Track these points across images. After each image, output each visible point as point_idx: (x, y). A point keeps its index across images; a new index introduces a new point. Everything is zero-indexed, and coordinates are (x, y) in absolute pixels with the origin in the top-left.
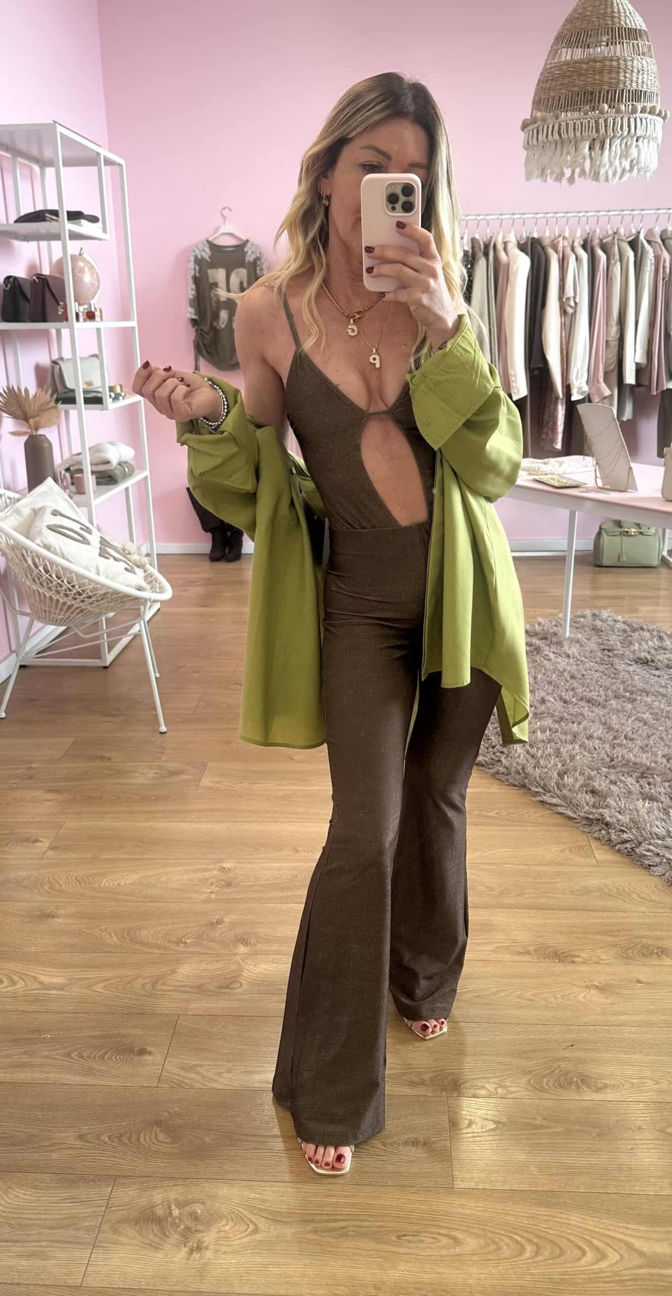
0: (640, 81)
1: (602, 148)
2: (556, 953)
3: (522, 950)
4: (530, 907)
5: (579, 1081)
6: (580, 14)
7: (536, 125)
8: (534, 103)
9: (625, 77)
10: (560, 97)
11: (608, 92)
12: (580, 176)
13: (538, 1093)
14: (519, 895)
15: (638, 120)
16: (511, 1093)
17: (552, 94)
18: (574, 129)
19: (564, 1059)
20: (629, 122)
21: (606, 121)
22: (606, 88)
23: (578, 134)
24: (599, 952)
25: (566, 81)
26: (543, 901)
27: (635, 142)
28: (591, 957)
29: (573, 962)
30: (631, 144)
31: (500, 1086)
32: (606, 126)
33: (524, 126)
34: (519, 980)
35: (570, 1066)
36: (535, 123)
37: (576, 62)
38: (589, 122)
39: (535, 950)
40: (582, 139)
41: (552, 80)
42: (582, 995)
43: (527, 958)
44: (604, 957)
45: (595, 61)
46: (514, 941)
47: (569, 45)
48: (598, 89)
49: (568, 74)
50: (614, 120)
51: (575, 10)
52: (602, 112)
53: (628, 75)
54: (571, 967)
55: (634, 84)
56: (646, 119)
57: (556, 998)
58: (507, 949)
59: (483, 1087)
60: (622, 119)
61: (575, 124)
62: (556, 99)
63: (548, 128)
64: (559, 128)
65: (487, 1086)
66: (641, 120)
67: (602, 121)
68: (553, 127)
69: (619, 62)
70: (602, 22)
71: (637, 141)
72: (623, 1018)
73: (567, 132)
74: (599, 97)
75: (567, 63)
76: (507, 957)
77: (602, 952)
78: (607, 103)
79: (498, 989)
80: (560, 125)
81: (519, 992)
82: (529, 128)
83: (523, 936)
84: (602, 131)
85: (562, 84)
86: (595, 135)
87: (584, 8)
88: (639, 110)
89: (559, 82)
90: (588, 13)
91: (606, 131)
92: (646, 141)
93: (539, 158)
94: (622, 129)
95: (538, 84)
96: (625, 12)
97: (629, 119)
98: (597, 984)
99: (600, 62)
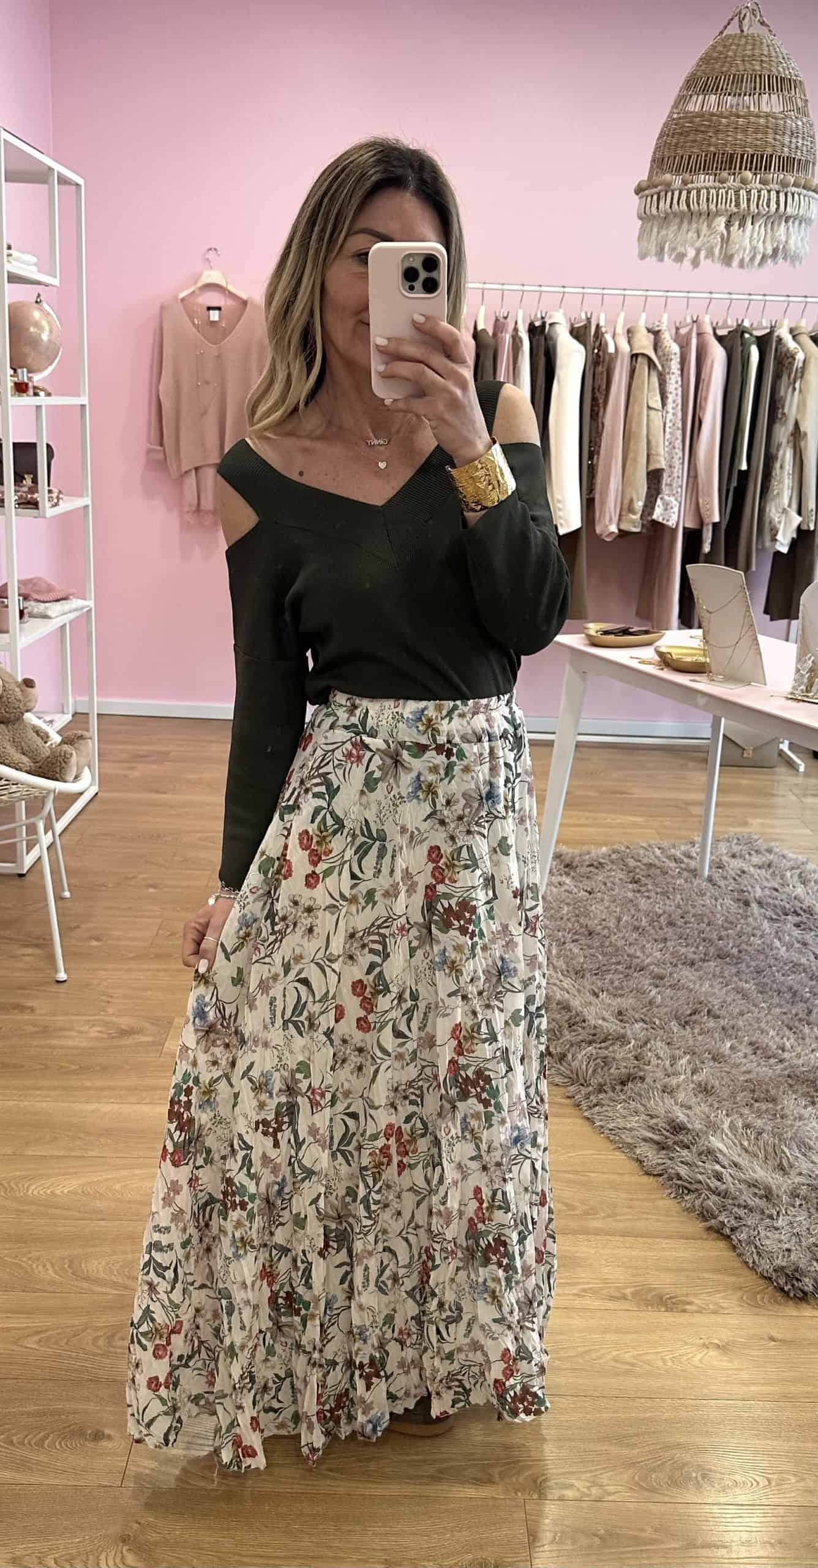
0: (793, 146)
1: (742, 225)
2: (661, 1298)
3: (616, 1294)
4: (624, 1234)
5: (699, 1479)
6: (721, 53)
7: (654, 190)
8: (653, 161)
9: (775, 139)
10: (690, 157)
11: (752, 156)
12: (706, 257)
13: (646, 1494)
14: (609, 1216)
15: (789, 195)
16: (609, 1494)
17: (680, 152)
18: (708, 199)
19: (678, 1446)
20: (778, 197)
21: (749, 192)
22: (751, 151)
23: (713, 207)
24: (718, 1298)
25: (699, 137)
26: (641, 1225)
27: (783, 223)
28: (707, 1305)
29: (684, 1311)
30: (779, 224)
31: (594, 1484)
32: (749, 200)
33: (639, 190)
34: (614, 1337)
35: (687, 1458)
36: (656, 187)
37: (713, 115)
38: (727, 193)
39: (634, 1294)
40: (718, 214)
41: (681, 134)
42: (696, 1359)
43: (625, 1305)
44: (726, 1305)
45: (738, 116)
46: (605, 1281)
47: (705, 90)
48: (739, 151)
49: (703, 129)
50: (759, 191)
51: (714, 47)
52: (744, 181)
53: (778, 137)
54: (682, 1319)
55: (786, 149)
56: (799, 195)
57: (664, 1361)
58: (595, 1292)
59: (571, 1486)
60: (769, 191)
61: (708, 193)
62: (685, 161)
63: (673, 194)
64: (688, 198)
65: (577, 1484)
66: (793, 194)
67: (743, 193)
68: (680, 194)
69: (768, 120)
70: (748, 66)
71: (786, 221)
72: (753, 1388)
73: (698, 204)
74: (741, 163)
75: (701, 115)
76: (597, 1303)
77: (723, 1298)
78: (750, 169)
79: (586, 1348)
80: (689, 192)
81: (615, 1353)
82: (647, 192)
83: (617, 1275)
84: (744, 205)
85: (695, 141)
86: (735, 210)
87: (724, 46)
88: (792, 181)
89: (690, 138)
90: (730, 53)
91: (749, 207)
92: (797, 223)
93: (658, 232)
94: (768, 206)
95: (661, 136)
96: (777, 57)
97: (778, 192)
98: (717, 1342)
99: (744, 117)
